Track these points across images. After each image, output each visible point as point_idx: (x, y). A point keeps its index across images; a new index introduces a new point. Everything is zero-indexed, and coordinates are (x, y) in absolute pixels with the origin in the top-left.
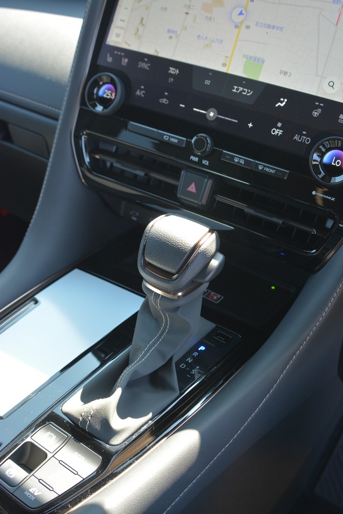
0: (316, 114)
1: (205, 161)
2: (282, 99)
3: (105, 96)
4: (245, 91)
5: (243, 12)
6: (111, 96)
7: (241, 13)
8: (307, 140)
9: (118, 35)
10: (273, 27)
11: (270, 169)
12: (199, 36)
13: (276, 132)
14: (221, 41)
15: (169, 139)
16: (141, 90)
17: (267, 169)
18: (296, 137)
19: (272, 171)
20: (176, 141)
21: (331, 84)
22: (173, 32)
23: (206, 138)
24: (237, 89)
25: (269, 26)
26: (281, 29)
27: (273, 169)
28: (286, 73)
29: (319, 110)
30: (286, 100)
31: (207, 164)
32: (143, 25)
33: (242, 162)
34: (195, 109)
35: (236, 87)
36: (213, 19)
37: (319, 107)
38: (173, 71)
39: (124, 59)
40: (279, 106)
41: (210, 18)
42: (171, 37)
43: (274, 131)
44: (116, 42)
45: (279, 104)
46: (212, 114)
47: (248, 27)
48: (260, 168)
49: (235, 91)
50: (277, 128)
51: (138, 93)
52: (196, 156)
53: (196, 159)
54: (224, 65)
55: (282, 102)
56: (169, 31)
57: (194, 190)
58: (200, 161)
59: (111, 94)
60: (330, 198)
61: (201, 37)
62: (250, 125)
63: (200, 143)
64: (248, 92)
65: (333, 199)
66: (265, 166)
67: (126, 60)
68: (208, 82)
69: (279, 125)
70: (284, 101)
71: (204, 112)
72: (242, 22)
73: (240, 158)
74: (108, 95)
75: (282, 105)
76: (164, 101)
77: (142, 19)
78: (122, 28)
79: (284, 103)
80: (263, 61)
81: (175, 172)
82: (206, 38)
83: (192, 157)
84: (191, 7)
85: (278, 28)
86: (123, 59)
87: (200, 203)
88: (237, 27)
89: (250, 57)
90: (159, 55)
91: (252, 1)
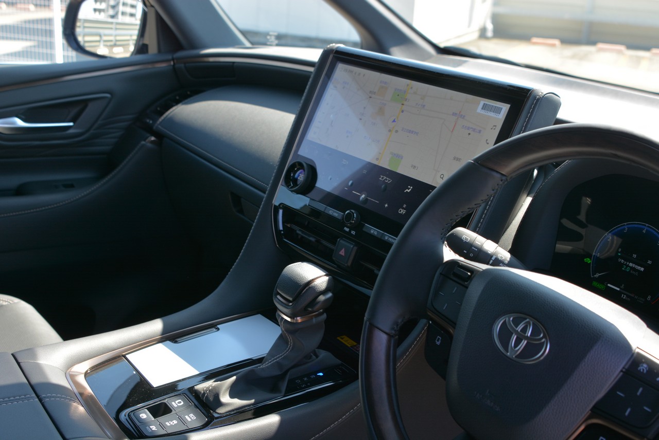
1: (353, 231)
2: (409, 187)
4: (386, 180)
5: (396, 120)
7: (394, 121)
10: (412, 132)
13: (402, 212)
15: (333, 213)
17: (390, 240)
19: (393, 241)
20: (337, 215)
21: (442, 176)
22: (350, 132)
23: (353, 213)
25: (410, 131)
26: (417, 133)
27: (394, 239)
28: (415, 167)
30: (411, 188)
31: (354, 234)
33: (376, 233)
34: (353, 192)
35: (382, 176)
42: (347, 136)
43: (400, 211)
45: (407, 190)
46: (363, 196)
47: (397, 131)
48: (386, 238)
49: (380, 179)
50: (403, 208)
52: (348, 227)
53: (348, 230)
55: (409, 189)
56: (347, 132)
57: (343, 254)
58: (350, 231)
61: (366, 138)
62: (386, 205)
64: (389, 181)
66: (389, 237)
68: (365, 172)
69: (405, 206)
71: (359, 194)
72: (393, 128)
73: (375, 230)
75: (409, 191)
77: (333, 121)
78: (318, 128)
79: (410, 190)
80: (402, 158)
82: (370, 138)
83: (345, 229)
84: (364, 115)
85: (415, 133)
87: (346, 264)
88: (389, 131)
89: (394, 154)
90: (338, 150)
91: (403, 112)
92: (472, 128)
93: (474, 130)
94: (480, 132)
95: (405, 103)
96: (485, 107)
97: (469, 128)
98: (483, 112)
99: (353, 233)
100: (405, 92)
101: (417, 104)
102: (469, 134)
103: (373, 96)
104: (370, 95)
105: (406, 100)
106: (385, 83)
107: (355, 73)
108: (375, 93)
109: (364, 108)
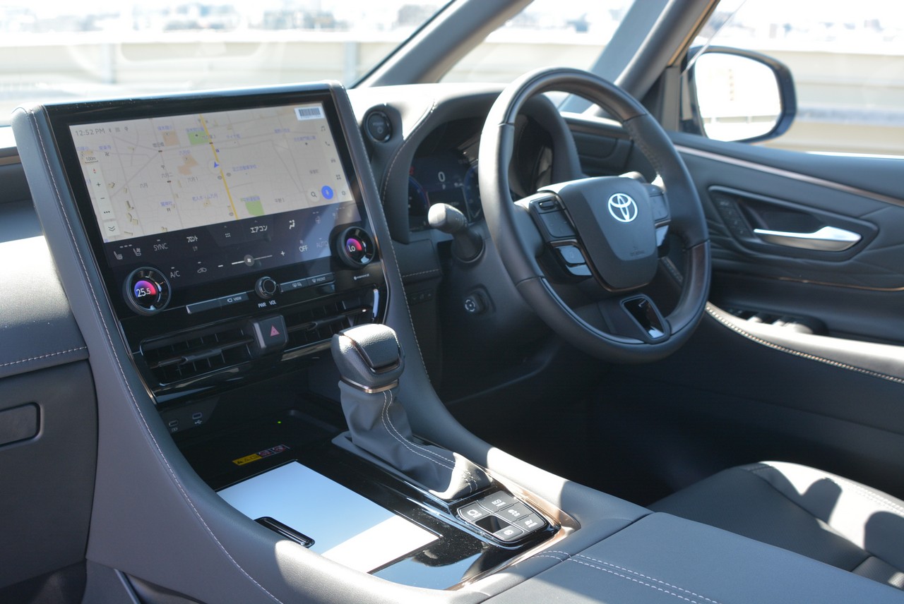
0: (318, 221)
2: (290, 222)
4: (261, 229)
5: (217, 163)
6: (146, 292)
7: (216, 165)
8: (326, 244)
9: (112, 229)
10: (248, 167)
12: (194, 198)
13: (303, 249)
14: (216, 195)
15: (233, 300)
16: (173, 271)
17: (319, 279)
18: (319, 245)
19: (322, 278)
20: (240, 298)
21: (313, 194)
22: (167, 203)
23: (271, 279)
24: (255, 230)
25: (244, 168)
26: (254, 166)
27: (322, 276)
28: (280, 200)
29: (319, 217)
30: (293, 221)
31: (275, 303)
32: (133, 208)
33: (300, 285)
34: (233, 264)
35: (252, 229)
36: (196, 179)
38: (191, 239)
39: (136, 250)
40: (292, 228)
41: (193, 179)
42: (169, 209)
43: (301, 249)
44: (115, 237)
45: (291, 226)
46: (249, 261)
47: (228, 175)
48: (314, 281)
49: (253, 232)
50: (302, 245)
51: (173, 275)
52: (263, 301)
53: (264, 305)
54: (231, 214)
55: (292, 224)
56: (163, 204)
57: (277, 333)
58: (268, 304)
59: (145, 290)
60: (365, 276)
62: (283, 253)
64: (264, 228)
65: (368, 275)
66: (316, 278)
67: (139, 250)
68: (228, 235)
69: (301, 242)
71: (242, 262)
72: (221, 172)
73: (297, 282)
74: (143, 293)
75: (293, 226)
76: (202, 270)
77: (128, 202)
78: (111, 220)
79: (294, 224)
80: (258, 198)
82: (201, 197)
83: (260, 305)
84: (169, 175)
85: (251, 167)
86: (134, 250)
88: (220, 178)
89: (247, 199)
90: (169, 230)
91: (218, 151)
92: (304, 137)
93: (308, 138)
94: (314, 138)
95: (212, 140)
96: (302, 113)
97: (302, 139)
98: (304, 118)
99: (273, 302)
100: (202, 129)
101: (228, 137)
102: (306, 144)
103: (162, 148)
104: (158, 149)
105: (211, 137)
106: (167, 127)
107: (110, 130)
108: (162, 144)
109: (163, 167)
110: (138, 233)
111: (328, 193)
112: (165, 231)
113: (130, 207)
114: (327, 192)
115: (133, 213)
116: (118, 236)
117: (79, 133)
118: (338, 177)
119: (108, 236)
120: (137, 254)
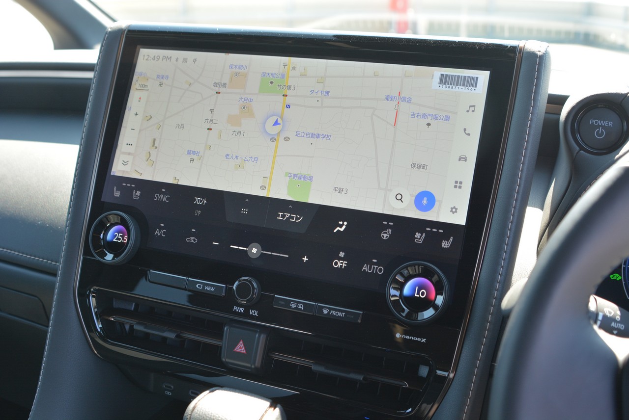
0: (385, 236)
1: (253, 311)
2: (341, 223)
3: (114, 240)
4: (293, 218)
5: (278, 122)
6: (123, 239)
7: (276, 123)
8: (379, 270)
9: (125, 163)
10: (318, 136)
11: (338, 313)
12: (227, 155)
13: (339, 264)
14: (256, 159)
15: (203, 287)
16: (161, 228)
17: (334, 313)
18: (365, 268)
19: (340, 314)
20: (213, 289)
21: (399, 197)
22: (194, 153)
23: (250, 282)
24: (283, 216)
25: (313, 136)
26: (328, 137)
27: (342, 311)
28: (341, 190)
29: (389, 231)
30: (345, 223)
31: (256, 314)
32: (156, 148)
33: (301, 307)
34: (233, 247)
35: (281, 214)
36: (242, 133)
37: (388, 226)
38: (198, 200)
39: (136, 192)
40: (338, 230)
41: (239, 133)
42: (192, 160)
43: (336, 263)
44: (124, 172)
45: (338, 228)
46: (254, 250)
47: (287, 139)
48: (325, 312)
49: (280, 218)
50: (340, 259)
51: (157, 232)
52: (240, 305)
53: (241, 310)
54: (263, 188)
55: (341, 226)
56: (189, 152)
57: (243, 350)
58: (247, 311)
59: (123, 237)
60: (419, 339)
61: (230, 156)
62: (305, 259)
63: (244, 290)
64: (297, 219)
65: (424, 340)
66: (330, 309)
67: (138, 193)
68: (244, 211)
69: (342, 254)
70: (343, 225)
71: (245, 249)
72: (279, 134)
73: (298, 302)
74: (119, 239)
75: (342, 229)
76: (192, 240)
77: (155, 140)
78: (129, 154)
79: (344, 227)
80: (311, 179)
81: (216, 329)
82: (237, 156)
83: (235, 308)
84: (214, 121)
85: (324, 136)
86: (134, 191)
87: (253, 366)
88: (273, 139)
89: (294, 175)
90: (180, 183)
91: (288, 106)
92: (429, 115)
93: (435, 117)
94: (447, 118)
95: (288, 93)
96: (444, 80)
97: (424, 116)
98: (443, 88)
100: (283, 76)
101: (312, 92)
102: (429, 124)
103: (221, 90)
104: (217, 89)
105: (289, 88)
106: (241, 67)
107: (177, 60)
108: (224, 85)
109: (212, 111)
110: (147, 175)
111: (425, 201)
112: (175, 182)
113: (154, 145)
114: (426, 199)
115: (154, 152)
116: (127, 172)
117: (146, 58)
118: (458, 185)
119: (119, 168)
120: (134, 196)
